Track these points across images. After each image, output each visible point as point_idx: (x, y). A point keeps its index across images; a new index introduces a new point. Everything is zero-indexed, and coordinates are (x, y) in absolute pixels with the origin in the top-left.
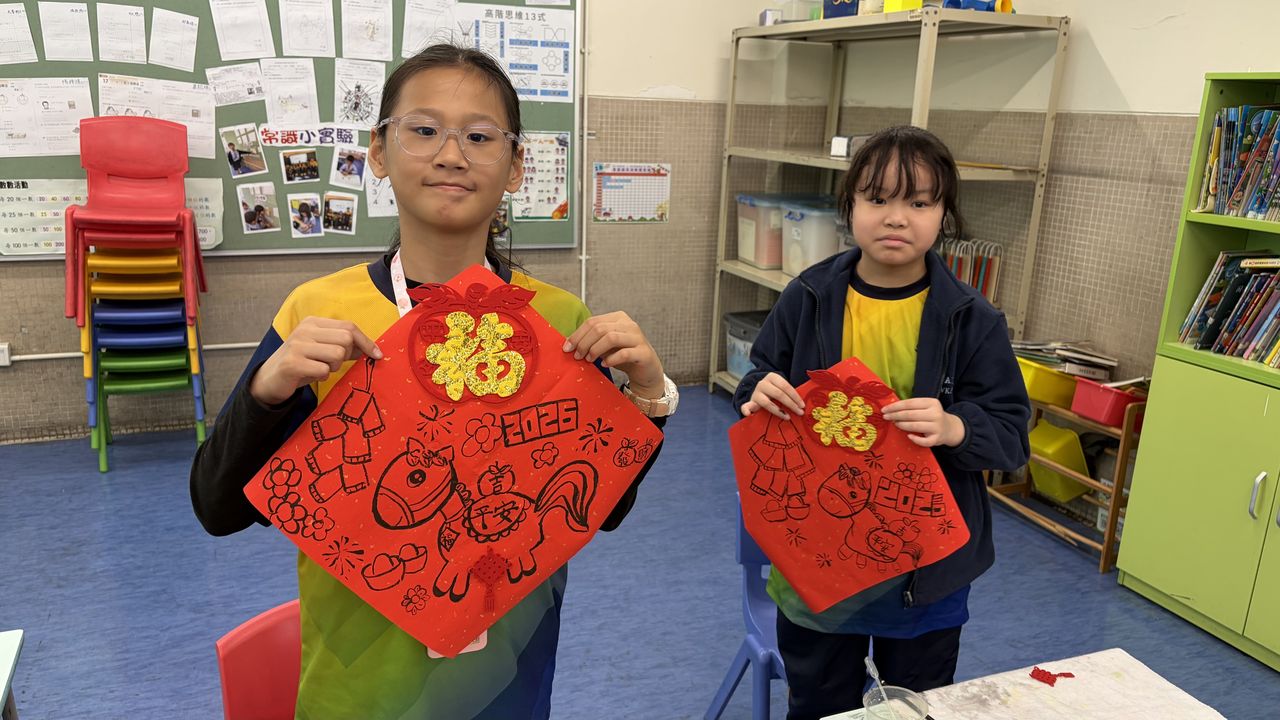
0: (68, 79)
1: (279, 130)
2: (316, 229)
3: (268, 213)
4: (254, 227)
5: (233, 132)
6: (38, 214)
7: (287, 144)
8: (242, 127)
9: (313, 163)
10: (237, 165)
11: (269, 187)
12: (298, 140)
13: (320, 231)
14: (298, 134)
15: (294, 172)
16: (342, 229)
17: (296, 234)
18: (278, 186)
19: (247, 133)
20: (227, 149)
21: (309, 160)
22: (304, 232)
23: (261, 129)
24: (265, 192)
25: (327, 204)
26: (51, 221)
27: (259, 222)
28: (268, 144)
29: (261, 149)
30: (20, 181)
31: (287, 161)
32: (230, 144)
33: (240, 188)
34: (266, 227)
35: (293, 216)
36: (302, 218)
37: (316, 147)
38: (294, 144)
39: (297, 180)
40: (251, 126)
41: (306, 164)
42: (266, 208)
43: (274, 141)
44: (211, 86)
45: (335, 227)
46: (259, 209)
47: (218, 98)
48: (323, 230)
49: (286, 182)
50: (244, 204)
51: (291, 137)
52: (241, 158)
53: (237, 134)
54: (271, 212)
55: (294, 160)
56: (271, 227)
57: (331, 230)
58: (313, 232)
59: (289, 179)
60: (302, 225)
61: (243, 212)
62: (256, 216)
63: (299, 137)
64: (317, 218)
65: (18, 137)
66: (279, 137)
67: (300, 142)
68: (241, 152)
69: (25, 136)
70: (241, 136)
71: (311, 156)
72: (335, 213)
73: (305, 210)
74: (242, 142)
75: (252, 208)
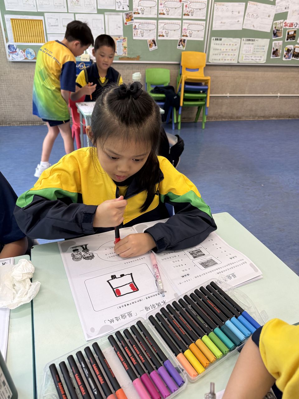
0: (240, 3)
1: (289, 22)
2: (289, 58)
3: (278, 51)
4: (274, 56)
5: (277, 23)
6: (222, 49)
7: (290, 28)
8: (279, 21)
9: (295, 35)
10: (275, 35)
11: (281, 42)
12: (293, 26)
13: (290, 59)
14: (294, 24)
15: (289, 37)
16: (297, 58)
17: (284, 59)
18: (284, 42)
19: (280, 23)
20: (274, 29)
21: (294, 33)
22: (286, 59)
23: (284, 22)
24: (280, 44)
25: (295, 49)
26: (225, 52)
27: (276, 54)
28: (285, 27)
29: (283, 29)
30: (220, 38)
31: (288, 33)
32: (275, 27)
33: (274, 42)
34: (277, 56)
35: (285, 53)
36: (287, 54)
37: (297, 29)
38: (292, 28)
39: (289, 41)
40: (282, 21)
41: (293, 35)
42: (279, 50)
43: (287, 26)
44: (276, 6)
45: (295, 57)
46: (277, 50)
47: (276, 11)
48: (291, 58)
49: (286, 41)
50: (273, 48)
51: (292, 25)
52: (277, 32)
53: (278, 24)
54: (279, 51)
55: (290, 33)
56: (278, 56)
57: (293, 58)
58: (289, 59)
59: (287, 40)
60: (286, 56)
61: (272, 51)
62: (275, 53)
63: (294, 25)
64: (291, 54)
65: (223, 23)
66: (288, 25)
67: (294, 27)
68: (277, 30)
69: (225, 23)
70: (279, 24)
71: (295, 32)
72: (296, 52)
73: (289, 51)
74: (278, 26)
75: (275, 50)
